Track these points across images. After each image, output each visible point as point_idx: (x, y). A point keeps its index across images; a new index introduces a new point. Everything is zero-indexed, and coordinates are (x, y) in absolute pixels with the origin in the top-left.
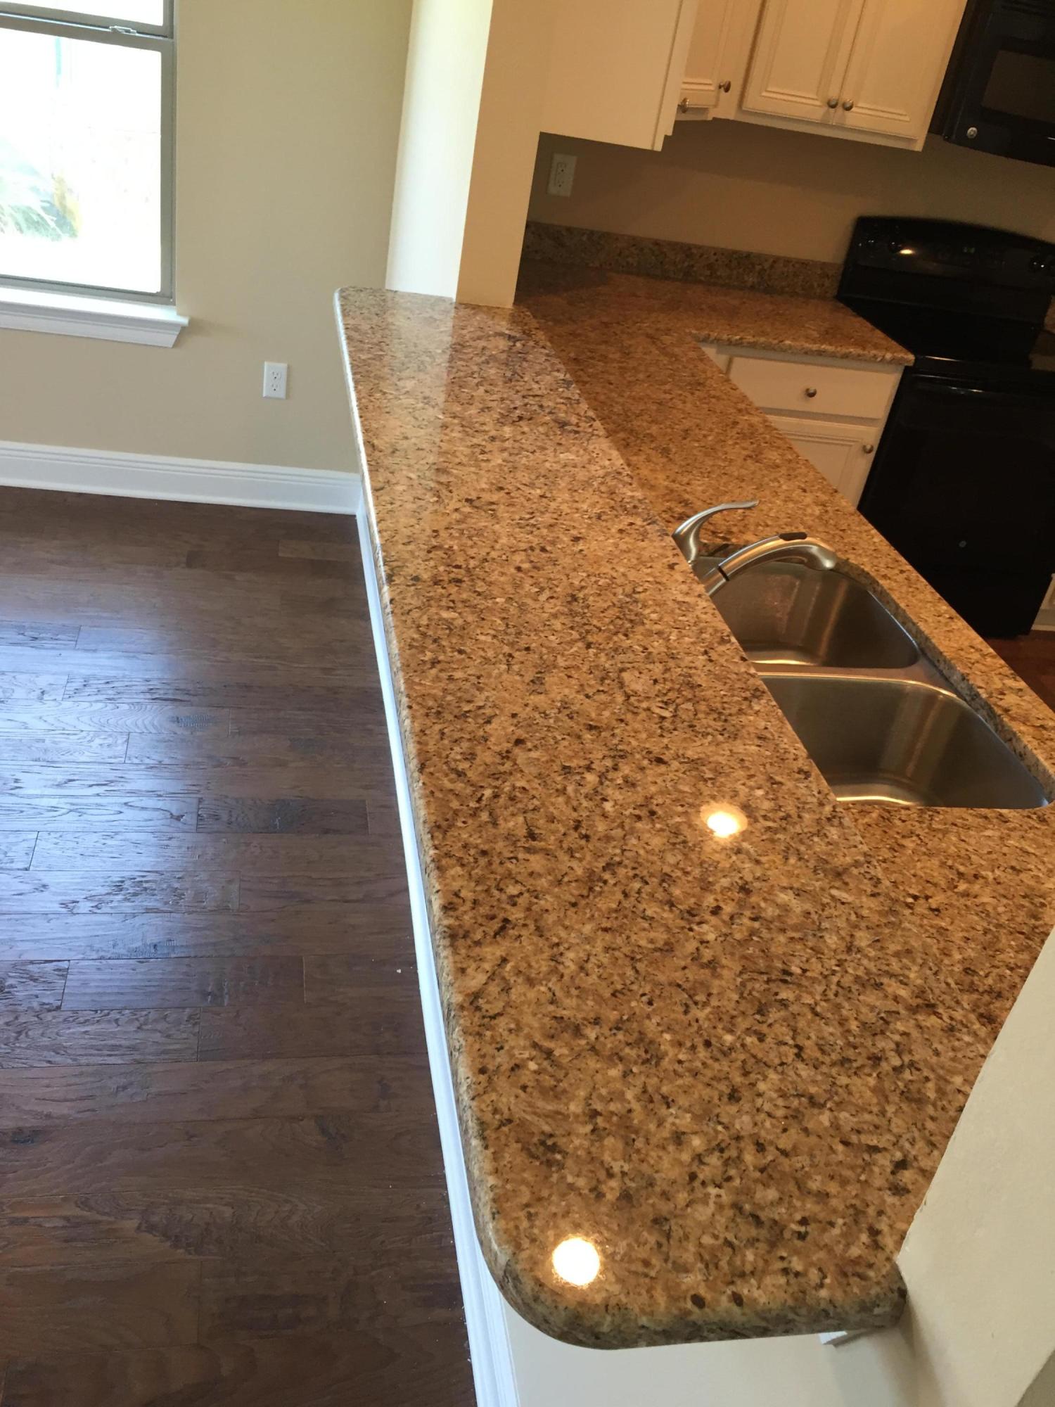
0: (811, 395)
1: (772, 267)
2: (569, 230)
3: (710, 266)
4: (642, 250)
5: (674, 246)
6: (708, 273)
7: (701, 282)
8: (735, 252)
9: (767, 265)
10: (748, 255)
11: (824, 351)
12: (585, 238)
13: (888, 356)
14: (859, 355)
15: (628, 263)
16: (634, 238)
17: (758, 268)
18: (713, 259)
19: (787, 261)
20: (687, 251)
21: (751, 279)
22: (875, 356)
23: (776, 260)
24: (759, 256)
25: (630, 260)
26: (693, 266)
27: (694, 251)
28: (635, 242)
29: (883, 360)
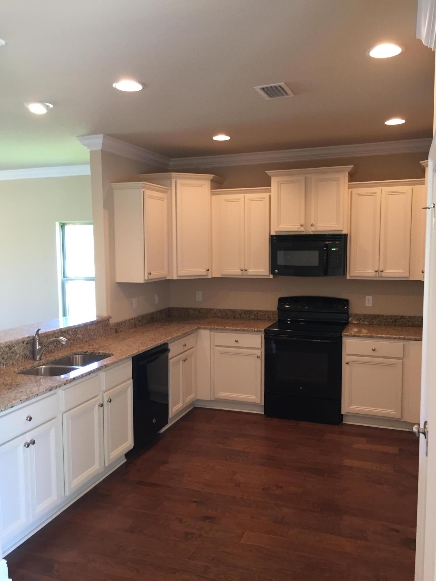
0: (237, 341)
1: (257, 313)
2: (201, 309)
3: (240, 314)
4: (221, 312)
5: (228, 310)
6: (240, 316)
7: (238, 318)
8: (246, 310)
9: (256, 313)
10: (250, 311)
11: (237, 329)
12: (205, 310)
13: (256, 330)
14: (247, 330)
15: (218, 315)
16: (218, 309)
17: (253, 314)
18: (240, 312)
19: (261, 311)
20: (233, 311)
21: (252, 317)
22: (252, 330)
23: (258, 311)
24: (252, 311)
25: (218, 314)
26: (235, 315)
27: (234, 311)
28: (219, 310)
29: (254, 331)
